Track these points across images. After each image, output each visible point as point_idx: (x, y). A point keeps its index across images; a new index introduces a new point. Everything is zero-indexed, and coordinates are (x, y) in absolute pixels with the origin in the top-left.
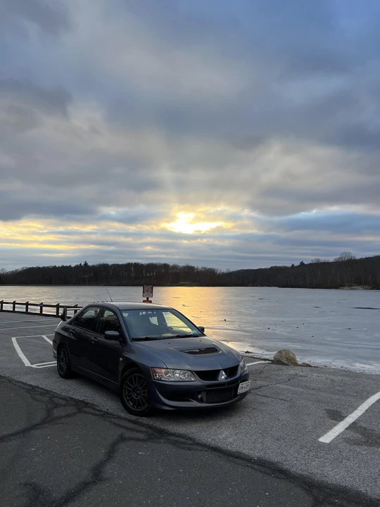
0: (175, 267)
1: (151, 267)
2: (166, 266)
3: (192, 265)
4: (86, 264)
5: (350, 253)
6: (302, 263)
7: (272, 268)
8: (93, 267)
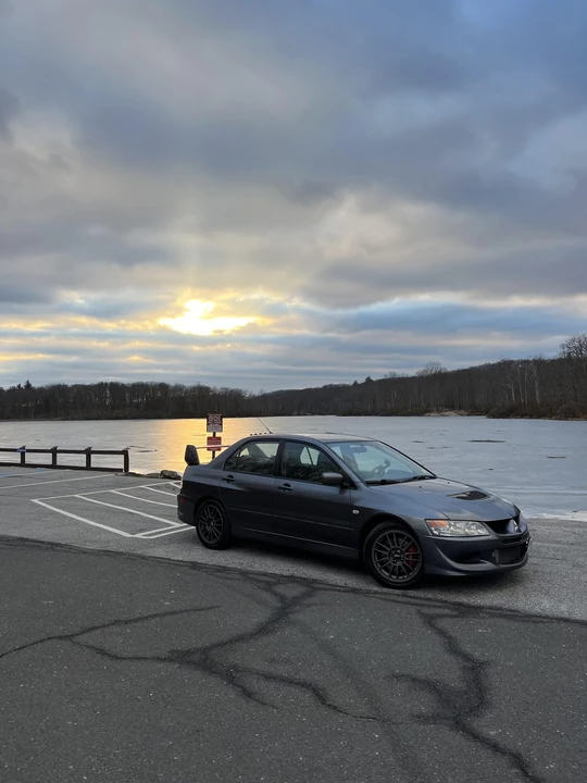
0: (178, 388)
1: (139, 389)
2: (163, 387)
3: (206, 385)
4: (28, 385)
5: (438, 364)
6: (369, 380)
7: (325, 387)
8: (41, 390)
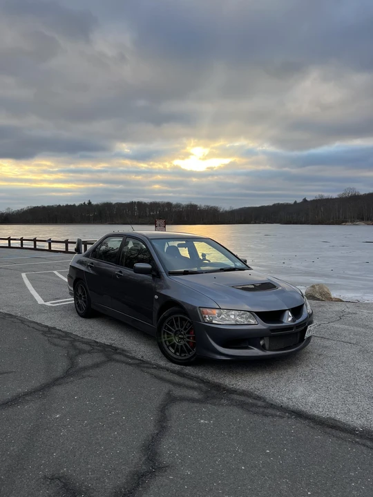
0: (178, 206)
1: (154, 206)
2: (169, 205)
3: (195, 204)
4: (90, 203)
5: (354, 189)
6: (305, 200)
7: (274, 205)
8: (97, 205)
